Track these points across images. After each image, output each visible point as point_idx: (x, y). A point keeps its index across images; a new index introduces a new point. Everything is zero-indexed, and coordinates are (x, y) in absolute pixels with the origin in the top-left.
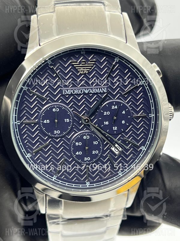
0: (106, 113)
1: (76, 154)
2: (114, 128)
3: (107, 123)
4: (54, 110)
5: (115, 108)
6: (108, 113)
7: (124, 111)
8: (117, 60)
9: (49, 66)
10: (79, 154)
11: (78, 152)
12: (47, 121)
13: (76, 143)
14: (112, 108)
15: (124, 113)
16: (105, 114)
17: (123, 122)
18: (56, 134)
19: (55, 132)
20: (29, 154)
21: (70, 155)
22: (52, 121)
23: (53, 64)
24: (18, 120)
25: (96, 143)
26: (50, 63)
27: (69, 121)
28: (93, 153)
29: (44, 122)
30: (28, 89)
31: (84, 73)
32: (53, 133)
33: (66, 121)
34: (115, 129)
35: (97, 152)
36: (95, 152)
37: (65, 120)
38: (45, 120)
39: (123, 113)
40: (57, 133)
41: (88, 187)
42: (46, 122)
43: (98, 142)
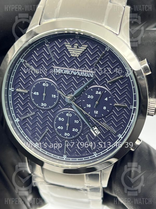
0: (90, 97)
1: (58, 128)
2: (95, 111)
3: (89, 106)
4: (44, 84)
5: (99, 93)
6: (92, 97)
7: (107, 98)
8: (107, 50)
9: (46, 44)
10: (60, 129)
11: (59, 127)
12: (37, 93)
13: (59, 118)
14: (96, 93)
15: (107, 100)
16: (88, 97)
17: (105, 108)
18: (42, 107)
19: (43, 104)
20: (18, 119)
21: (52, 127)
22: (41, 94)
23: (49, 43)
24: (12, 87)
25: (77, 122)
26: (47, 42)
27: (56, 97)
28: (73, 130)
29: (34, 94)
30: (24, 62)
31: (75, 56)
32: (40, 105)
33: (52, 97)
34: (96, 113)
35: (76, 130)
36: (75, 130)
37: (53, 95)
38: (35, 92)
39: (105, 99)
40: (44, 106)
41: (64, 159)
42: (35, 94)
43: (79, 121)
